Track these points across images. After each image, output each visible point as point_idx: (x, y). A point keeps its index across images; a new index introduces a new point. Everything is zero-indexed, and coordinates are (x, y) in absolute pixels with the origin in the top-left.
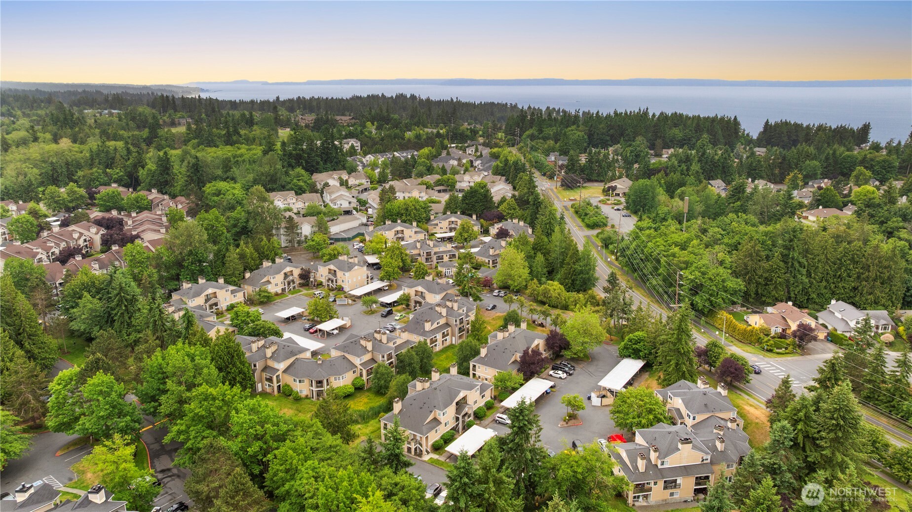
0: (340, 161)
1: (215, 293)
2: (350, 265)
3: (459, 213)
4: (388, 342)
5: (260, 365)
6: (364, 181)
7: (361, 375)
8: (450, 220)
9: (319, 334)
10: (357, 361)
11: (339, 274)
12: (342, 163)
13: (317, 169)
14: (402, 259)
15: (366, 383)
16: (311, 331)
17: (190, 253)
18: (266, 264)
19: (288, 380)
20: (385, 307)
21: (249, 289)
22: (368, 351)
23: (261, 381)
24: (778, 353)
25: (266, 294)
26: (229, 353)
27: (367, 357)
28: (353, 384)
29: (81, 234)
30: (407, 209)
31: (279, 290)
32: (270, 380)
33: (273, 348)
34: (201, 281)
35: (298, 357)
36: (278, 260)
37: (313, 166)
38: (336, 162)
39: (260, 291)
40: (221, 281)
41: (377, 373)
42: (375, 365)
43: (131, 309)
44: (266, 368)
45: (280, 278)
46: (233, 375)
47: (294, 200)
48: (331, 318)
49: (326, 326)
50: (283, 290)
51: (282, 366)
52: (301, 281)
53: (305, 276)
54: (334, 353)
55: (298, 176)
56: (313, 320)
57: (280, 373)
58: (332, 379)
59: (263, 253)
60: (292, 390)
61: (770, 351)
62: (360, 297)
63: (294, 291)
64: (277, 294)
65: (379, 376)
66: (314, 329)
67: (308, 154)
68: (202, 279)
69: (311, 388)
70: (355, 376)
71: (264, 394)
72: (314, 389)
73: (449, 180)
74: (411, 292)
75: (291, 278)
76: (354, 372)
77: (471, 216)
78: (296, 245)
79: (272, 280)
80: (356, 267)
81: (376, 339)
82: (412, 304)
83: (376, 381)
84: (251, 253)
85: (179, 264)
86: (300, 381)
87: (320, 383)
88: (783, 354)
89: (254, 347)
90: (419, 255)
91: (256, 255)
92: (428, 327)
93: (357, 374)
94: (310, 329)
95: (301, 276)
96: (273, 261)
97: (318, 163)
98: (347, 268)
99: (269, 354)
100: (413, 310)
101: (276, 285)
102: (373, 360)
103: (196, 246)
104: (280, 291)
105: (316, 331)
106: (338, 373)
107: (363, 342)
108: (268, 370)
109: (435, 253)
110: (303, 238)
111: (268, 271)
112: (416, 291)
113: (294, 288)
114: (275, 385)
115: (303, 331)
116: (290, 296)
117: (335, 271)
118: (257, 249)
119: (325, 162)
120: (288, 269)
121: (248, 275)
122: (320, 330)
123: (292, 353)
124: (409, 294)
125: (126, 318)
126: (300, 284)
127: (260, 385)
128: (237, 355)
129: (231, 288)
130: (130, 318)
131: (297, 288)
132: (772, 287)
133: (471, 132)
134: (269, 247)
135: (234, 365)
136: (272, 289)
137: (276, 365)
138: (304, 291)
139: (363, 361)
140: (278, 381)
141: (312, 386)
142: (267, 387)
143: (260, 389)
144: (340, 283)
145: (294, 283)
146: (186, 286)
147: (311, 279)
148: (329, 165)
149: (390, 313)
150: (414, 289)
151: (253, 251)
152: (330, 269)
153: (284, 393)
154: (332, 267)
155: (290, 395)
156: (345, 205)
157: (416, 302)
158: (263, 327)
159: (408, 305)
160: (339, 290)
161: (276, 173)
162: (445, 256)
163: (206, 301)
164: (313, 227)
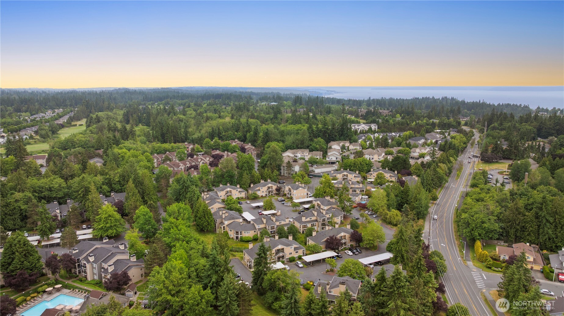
0: (349, 136)
1: (232, 190)
2: (298, 187)
3: (387, 169)
4: (276, 222)
5: (219, 221)
6: (358, 148)
9: (259, 215)
10: (257, 227)
11: (292, 191)
13: (335, 139)
18: (262, 181)
19: (227, 229)
21: (250, 192)
22: (263, 223)
24: (494, 270)
25: (256, 195)
28: (253, 237)
31: (264, 195)
33: (226, 215)
34: (228, 185)
35: (235, 220)
36: (268, 180)
37: (332, 137)
39: (254, 193)
40: (238, 186)
44: (221, 223)
45: (265, 189)
47: (307, 154)
49: (266, 212)
50: (266, 195)
51: (226, 223)
52: (277, 192)
53: (278, 190)
54: (251, 222)
55: (318, 142)
58: (243, 232)
60: (228, 234)
61: (490, 268)
64: (262, 196)
67: (331, 131)
70: (255, 233)
74: (316, 203)
75: (271, 189)
77: (394, 171)
78: (291, 176)
79: (261, 190)
85: (222, 176)
86: (231, 231)
87: (237, 233)
88: (497, 271)
92: (303, 219)
95: (277, 190)
96: (266, 181)
97: (336, 136)
98: (295, 188)
99: (224, 217)
101: (263, 192)
103: (229, 168)
106: (247, 230)
110: (295, 173)
111: (261, 185)
112: (318, 203)
117: (291, 189)
120: (270, 185)
121: (252, 185)
122: (262, 213)
123: (233, 218)
126: (275, 193)
129: (241, 190)
131: (273, 195)
132: (526, 233)
135: (205, 217)
136: (259, 194)
139: (259, 228)
141: (235, 234)
144: (292, 195)
145: (272, 192)
146: (221, 186)
147: (282, 192)
148: (342, 137)
154: (290, 187)
155: (226, 236)
156: (334, 159)
160: (291, 199)
163: (226, 194)
164: (300, 167)
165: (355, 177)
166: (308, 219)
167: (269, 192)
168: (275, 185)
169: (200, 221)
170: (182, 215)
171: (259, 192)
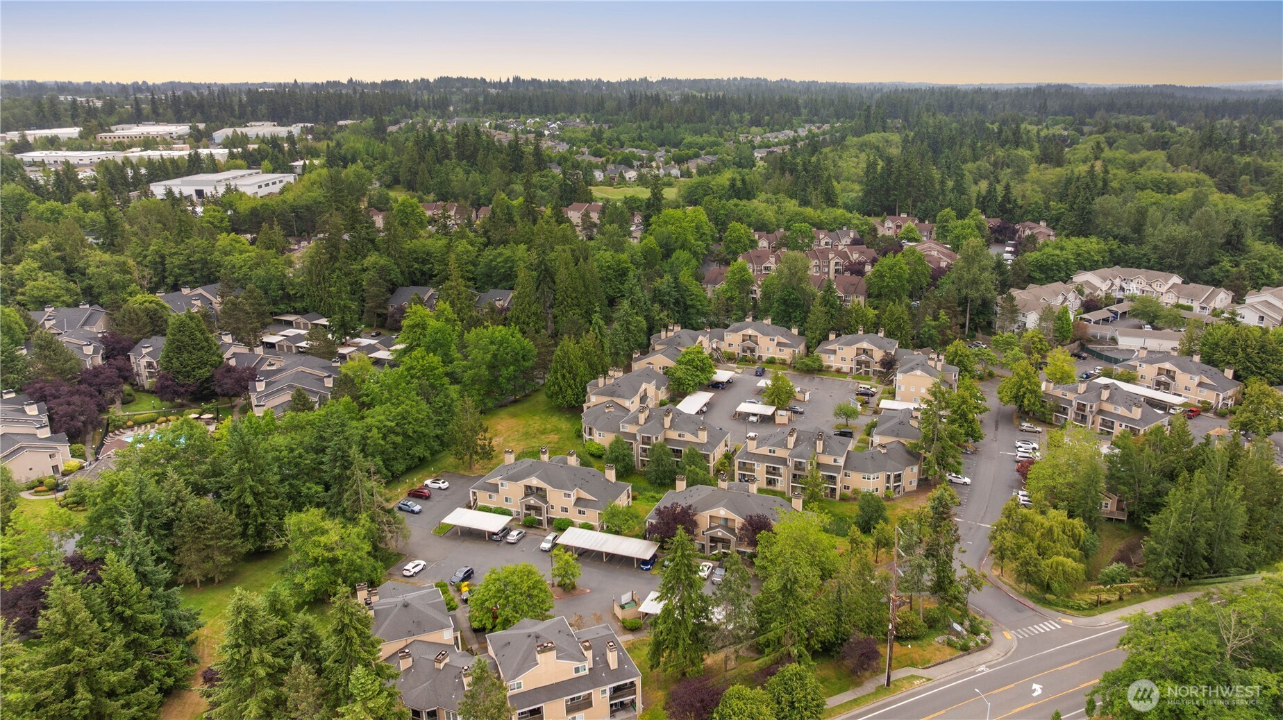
45: (850, 352)
53: (888, 364)
64: (839, 371)
75: (863, 357)
104: (847, 370)
120: (865, 346)
121: (831, 337)
136: (833, 362)
163: (743, 341)
165: (1200, 384)
167: (859, 363)
168: (881, 348)
171: (832, 357)
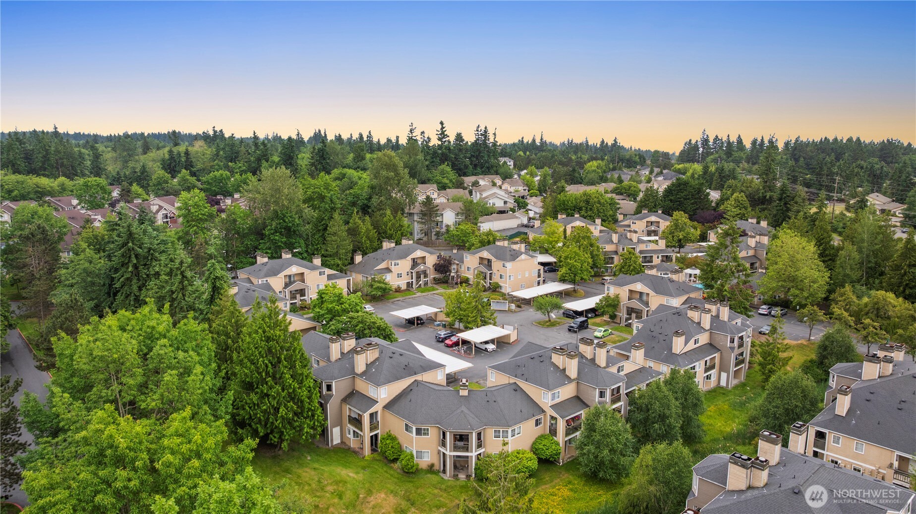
1: (302, 274)
2: (513, 253)
3: (660, 212)
4: (607, 366)
5: (339, 388)
6: (521, 188)
7: (553, 432)
8: (649, 219)
9: (462, 349)
10: (546, 399)
11: (496, 265)
12: (495, 169)
14: (591, 253)
15: (562, 451)
16: (447, 342)
17: (276, 215)
18: (387, 245)
19: (394, 425)
20: (573, 318)
21: (357, 278)
22: (569, 380)
23: (339, 423)
25: (383, 286)
26: (270, 350)
27: (566, 392)
28: (534, 450)
29: (161, 207)
30: (587, 202)
31: (402, 283)
32: (357, 422)
33: (372, 355)
34: (286, 256)
35: (419, 377)
36: (404, 242)
38: (488, 168)
39: (373, 280)
40: (317, 261)
41: (591, 428)
42: (583, 413)
43: (143, 272)
44: (352, 396)
45: (404, 265)
46: (275, 403)
47: (436, 194)
48: (485, 323)
49: (476, 335)
50: (409, 285)
51: (384, 394)
52: (437, 275)
53: (443, 267)
54: (495, 379)
55: (443, 173)
56: (451, 326)
57: (378, 408)
58: (489, 433)
59: (385, 232)
60: (400, 449)
62: (527, 302)
63: (425, 288)
64: (398, 290)
65: (597, 437)
66: (454, 339)
67: (456, 155)
68: (286, 253)
69: (442, 450)
70: (538, 431)
71: (344, 452)
72: (448, 453)
73: (630, 187)
74: (622, 292)
75: (422, 267)
76: (537, 423)
78: (434, 238)
79: (393, 268)
80: (523, 256)
81: (582, 356)
82: (623, 314)
83: (592, 448)
84: (367, 229)
85: (258, 232)
86: (419, 431)
87: (462, 439)
89: (335, 350)
90: (616, 253)
91: (373, 233)
92: (679, 345)
93: (544, 428)
94: (446, 338)
95: (438, 268)
96: (398, 243)
97: (466, 167)
98: (508, 257)
99: (360, 367)
100: (623, 324)
101: (400, 276)
102: (578, 400)
103: (283, 205)
104: (404, 287)
105: (456, 344)
106: (504, 422)
107: (558, 359)
108: (354, 400)
109: (641, 252)
110: (444, 230)
111: (389, 254)
112: (631, 291)
113: (426, 284)
114: (367, 434)
115: (434, 342)
116: (419, 294)
117: (489, 261)
118: (376, 226)
119: (475, 166)
120: (419, 253)
121: (358, 259)
122: (465, 342)
123: (409, 370)
124: (617, 296)
125: (135, 288)
126: (434, 279)
127: (336, 431)
128: (289, 358)
129: (328, 271)
130: (140, 289)
131: (430, 285)
133: (640, 158)
134: (393, 225)
135: (278, 379)
136: (393, 281)
137: (371, 391)
138: (441, 290)
139: (557, 401)
140: (373, 427)
141: (444, 444)
142: (351, 436)
143: (337, 440)
144: (496, 279)
145: (426, 276)
146: (262, 260)
147: (452, 274)
149: (583, 326)
150: (627, 288)
151: (371, 228)
152: (481, 259)
153: (383, 454)
154: (485, 254)
155: (395, 460)
156: (499, 204)
157: (630, 311)
158: (362, 322)
159: (613, 317)
160: (494, 291)
161: (416, 165)
162: (655, 257)
163: (287, 285)
164: (457, 215)
166: (691, 346)
167: (418, 276)
168: (431, 253)
169: (254, 398)
170: (170, 377)
171: (388, 276)
